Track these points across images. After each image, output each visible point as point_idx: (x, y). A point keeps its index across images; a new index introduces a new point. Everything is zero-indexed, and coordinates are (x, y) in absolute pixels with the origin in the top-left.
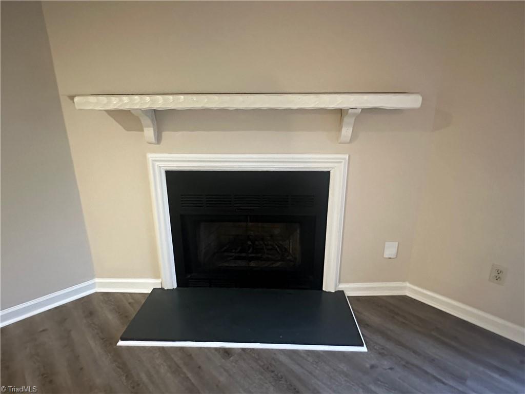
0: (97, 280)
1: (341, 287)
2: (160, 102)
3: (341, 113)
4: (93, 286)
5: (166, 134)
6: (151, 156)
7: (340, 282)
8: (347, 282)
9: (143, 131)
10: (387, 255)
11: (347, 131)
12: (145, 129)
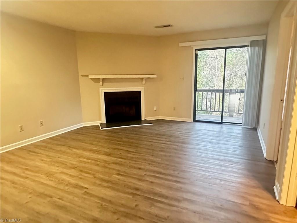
0: (84, 123)
1: (146, 118)
2: (104, 77)
3: (142, 79)
5: (104, 84)
6: (101, 89)
9: (100, 83)
10: (155, 110)
11: (144, 82)
12: (100, 82)
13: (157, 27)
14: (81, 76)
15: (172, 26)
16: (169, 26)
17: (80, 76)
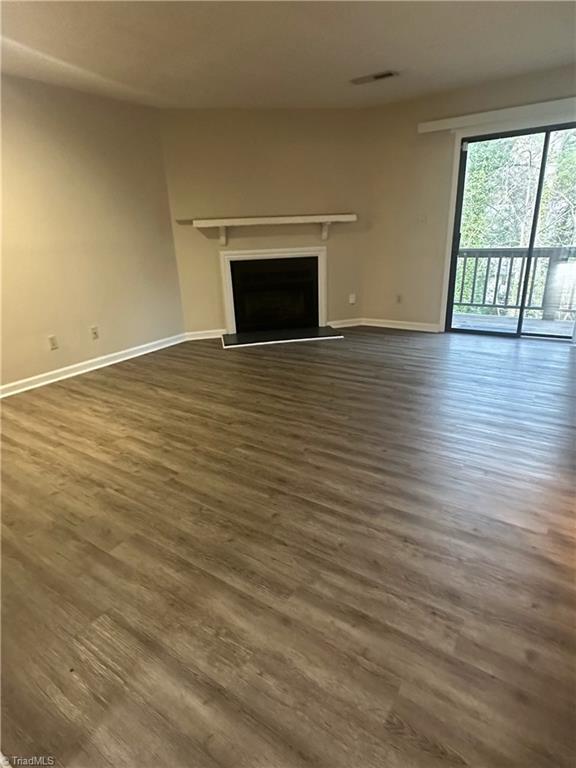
0: (187, 334)
1: (329, 324)
3: (321, 225)
4: (185, 337)
5: (231, 241)
6: (222, 253)
7: (328, 320)
8: (332, 320)
9: (219, 238)
10: (351, 302)
11: (325, 234)
12: (221, 237)
13: (356, 82)
14: (177, 224)
15: (397, 74)
16: (389, 74)
17: (175, 225)
